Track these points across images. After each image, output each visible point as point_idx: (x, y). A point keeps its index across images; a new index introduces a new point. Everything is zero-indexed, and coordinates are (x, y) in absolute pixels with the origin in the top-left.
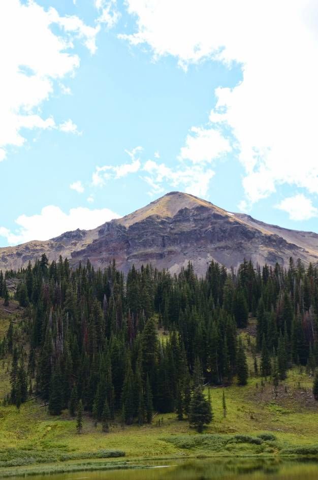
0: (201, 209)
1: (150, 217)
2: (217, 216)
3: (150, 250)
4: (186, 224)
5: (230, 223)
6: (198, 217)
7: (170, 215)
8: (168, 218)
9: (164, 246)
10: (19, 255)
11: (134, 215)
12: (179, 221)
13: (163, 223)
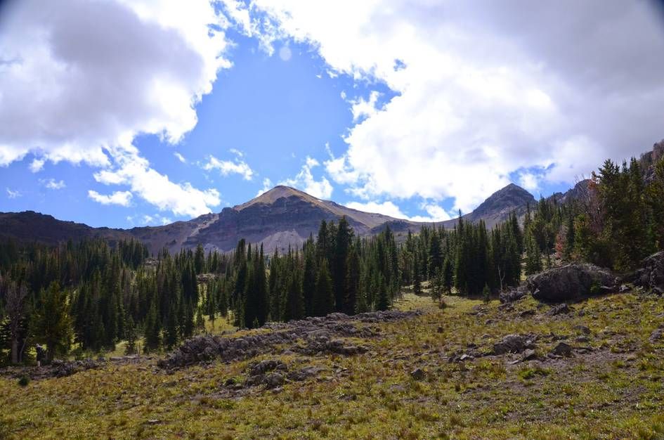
0: (294, 197)
1: (256, 204)
2: (304, 203)
3: (252, 228)
4: (281, 209)
5: (312, 207)
6: (291, 204)
7: (271, 202)
8: (269, 204)
9: (264, 224)
10: (166, 231)
11: (249, 203)
12: (277, 206)
13: (264, 208)
